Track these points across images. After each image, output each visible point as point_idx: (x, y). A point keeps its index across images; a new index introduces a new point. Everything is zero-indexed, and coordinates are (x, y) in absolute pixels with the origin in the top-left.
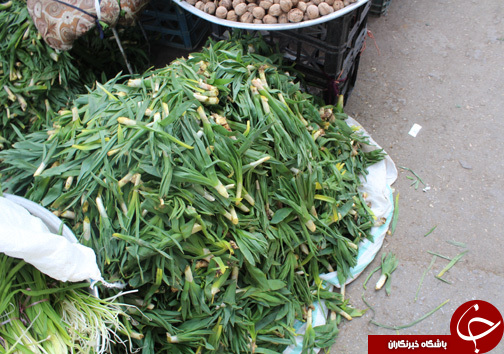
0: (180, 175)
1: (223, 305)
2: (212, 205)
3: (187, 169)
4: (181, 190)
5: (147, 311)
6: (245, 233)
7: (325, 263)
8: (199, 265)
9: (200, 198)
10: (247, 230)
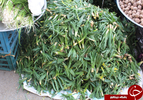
0: (71, 22)
1: (56, 59)
2: (72, 35)
3: (74, 23)
4: (69, 26)
5: (44, 43)
6: (75, 51)
7: (91, 88)
8: (59, 45)
9: (71, 31)
10: (76, 51)
